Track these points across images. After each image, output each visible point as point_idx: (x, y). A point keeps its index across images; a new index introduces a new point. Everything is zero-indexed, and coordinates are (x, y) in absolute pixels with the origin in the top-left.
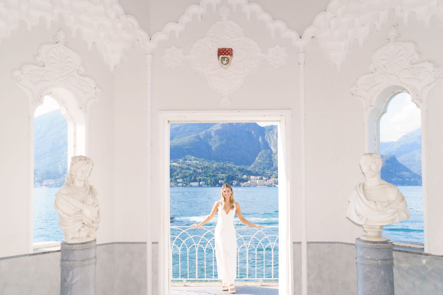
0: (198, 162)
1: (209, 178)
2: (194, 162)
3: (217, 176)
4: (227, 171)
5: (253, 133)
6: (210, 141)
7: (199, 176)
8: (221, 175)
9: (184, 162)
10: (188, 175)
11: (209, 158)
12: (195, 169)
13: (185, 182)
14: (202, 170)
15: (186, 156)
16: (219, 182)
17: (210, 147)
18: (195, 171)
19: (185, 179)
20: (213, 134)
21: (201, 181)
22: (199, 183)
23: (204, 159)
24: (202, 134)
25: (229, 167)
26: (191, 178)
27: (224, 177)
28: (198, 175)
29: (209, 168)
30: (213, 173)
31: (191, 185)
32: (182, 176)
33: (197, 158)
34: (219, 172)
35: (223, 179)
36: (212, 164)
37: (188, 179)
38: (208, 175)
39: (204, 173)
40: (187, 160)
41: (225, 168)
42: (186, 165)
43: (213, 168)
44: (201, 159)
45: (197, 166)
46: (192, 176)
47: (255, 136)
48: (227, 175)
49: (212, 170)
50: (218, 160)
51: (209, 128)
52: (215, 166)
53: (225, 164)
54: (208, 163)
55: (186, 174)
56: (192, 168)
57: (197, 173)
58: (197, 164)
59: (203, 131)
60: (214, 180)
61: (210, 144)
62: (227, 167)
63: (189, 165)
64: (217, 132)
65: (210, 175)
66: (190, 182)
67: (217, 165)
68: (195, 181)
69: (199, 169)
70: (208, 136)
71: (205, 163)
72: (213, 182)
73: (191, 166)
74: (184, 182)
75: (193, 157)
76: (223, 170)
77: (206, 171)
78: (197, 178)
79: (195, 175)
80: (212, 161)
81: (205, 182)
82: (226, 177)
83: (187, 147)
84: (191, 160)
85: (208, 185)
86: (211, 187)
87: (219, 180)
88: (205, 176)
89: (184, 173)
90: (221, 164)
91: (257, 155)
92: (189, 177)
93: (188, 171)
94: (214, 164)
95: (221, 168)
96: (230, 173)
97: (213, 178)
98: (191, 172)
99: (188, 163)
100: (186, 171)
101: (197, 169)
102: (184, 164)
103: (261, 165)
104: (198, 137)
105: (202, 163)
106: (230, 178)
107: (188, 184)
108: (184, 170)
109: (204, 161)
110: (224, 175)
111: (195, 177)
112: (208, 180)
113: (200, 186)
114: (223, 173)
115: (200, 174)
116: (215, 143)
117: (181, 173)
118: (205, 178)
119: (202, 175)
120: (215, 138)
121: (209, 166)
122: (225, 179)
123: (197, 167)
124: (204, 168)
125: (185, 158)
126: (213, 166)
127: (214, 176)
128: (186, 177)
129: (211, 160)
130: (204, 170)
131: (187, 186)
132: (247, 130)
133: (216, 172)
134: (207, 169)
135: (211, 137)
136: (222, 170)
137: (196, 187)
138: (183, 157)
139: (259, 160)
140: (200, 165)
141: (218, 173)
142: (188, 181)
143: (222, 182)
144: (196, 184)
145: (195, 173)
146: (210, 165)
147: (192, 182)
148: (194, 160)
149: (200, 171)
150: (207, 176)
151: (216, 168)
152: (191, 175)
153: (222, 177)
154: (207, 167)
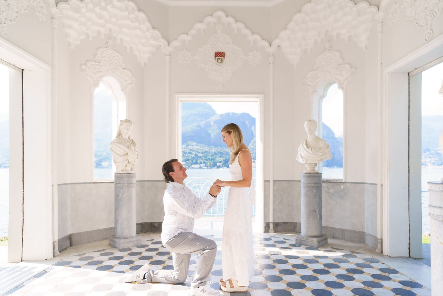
0: (199, 147)
1: (208, 161)
2: (196, 147)
3: (215, 159)
4: (224, 155)
5: (247, 123)
6: (210, 129)
7: (200, 160)
8: (218, 159)
9: (187, 147)
10: (190, 158)
11: (209, 144)
12: (196, 153)
13: (188, 164)
14: (202, 154)
15: (189, 142)
16: (217, 165)
17: (209, 135)
18: (196, 155)
19: (187, 162)
20: (212, 123)
21: (201, 164)
22: (200, 165)
23: (204, 145)
24: (202, 124)
25: (226, 152)
26: (192, 161)
27: (222, 160)
28: (199, 158)
29: (208, 152)
30: (212, 157)
31: (193, 167)
32: (185, 159)
33: (198, 144)
34: (218, 156)
35: (220, 162)
36: (211, 149)
37: (190, 162)
38: (208, 158)
39: (204, 157)
40: (189, 145)
41: (223, 152)
42: (189, 150)
43: (212, 152)
44: (202, 145)
45: (198, 150)
46: (193, 160)
47: (248, 125)
48: (224, 159)
49: (211, 155)
50: (216, 146)
51: (209, 118)
52: (214, 150)
53: (222, 150)
54: (208, 148)
55: (188, 157)
56: (194, 153)
57: (199, 156)
58: (198, 149)
59: (203, 121)
60: (213, 162)
61: (210, 132)
62: (224, 151)
63: (191, 150)
64: (216, 122)
65: (209, 159)
66: (192, 164)
67: (216, 150)
68: (196, 163)
69: (200, 153)
70: (208, 125)
71: (205, 148)
72: (212, 164)
73: (192, 150)
74: (186, 164)
75: (195, 143)
76: (221, 154)
77: (206, 155)
78: (198, 161)
79: (196, 158)
80: (211, 147)
81: (206, 164)
82: (224, 161)
83: (190, 134)
84: (193, 146)
85: (207, 167)
86: (210, 168)
87: (217, 162)
88: (205, 160)
89: (187, 157)
90: (219, 149)
91: (250, 142)
92: (191, 160)
93: (190, 155)
94: (213, 149)
95: (219, 153)
96: (227, 157)
97: (212, 161)
98: (193, 156)
99: (190, 148)
100: (189, 155)
101: (198, 153)
102: (186, 149)
103: (253, 150)
104: (199, 126)
105: (203, 148)
106: (226, 161)
107: (190, 166)
108: (186, 154)
109: (204, 146)
110: (221, 159)
111: (197, 160)
112: (207, 163)
113: (201, 168)
114: (220, 157)
115: (200, 157)
116: (214, 131)
117: (184, 157)
118: (205, 161)
119: (203, 158)
120: (214, 127)
121: (208, 151)
122: (223, 162)
123: (198, 152)
124: (204, 152)
125: (187, 143)
126: (212, 151)
127: (213, 159)
128: (188, 160)
129: (210, 145)
130: (204, 155)
131: (189, 167)
132: (242, 120)
133: (215, 156)
134: (207, 153)
135: (210, 126)
136: (219, 154)
137: (197, 168)
138: (186, 143)
139: (252, 146)
140: (201, 150)
141: (216, 157)
142: (191, 163)
143: (219, 164)
144: (198, 166)
145: (197, 157)
146: (210, 150)
147: (193, 164)
148: (196, 145)
149: (201, 155)
150: (207, 160)
151: (215, 153)
152: (193, 158)
153: (220, 161)
154: (207, 152)
